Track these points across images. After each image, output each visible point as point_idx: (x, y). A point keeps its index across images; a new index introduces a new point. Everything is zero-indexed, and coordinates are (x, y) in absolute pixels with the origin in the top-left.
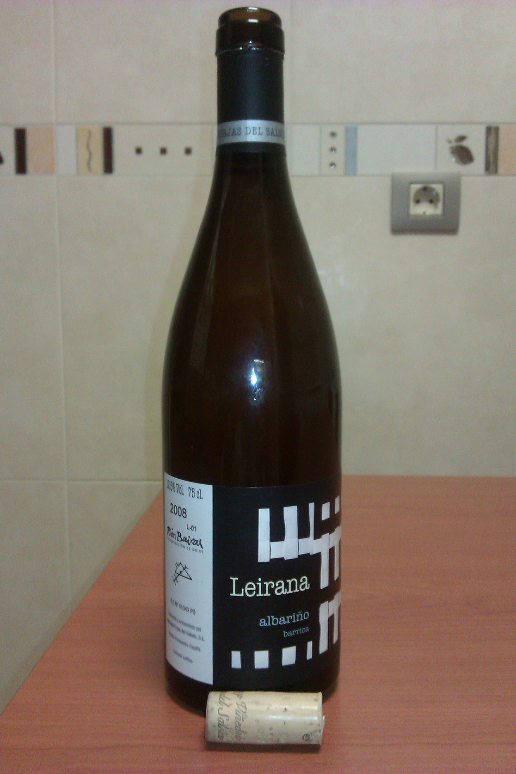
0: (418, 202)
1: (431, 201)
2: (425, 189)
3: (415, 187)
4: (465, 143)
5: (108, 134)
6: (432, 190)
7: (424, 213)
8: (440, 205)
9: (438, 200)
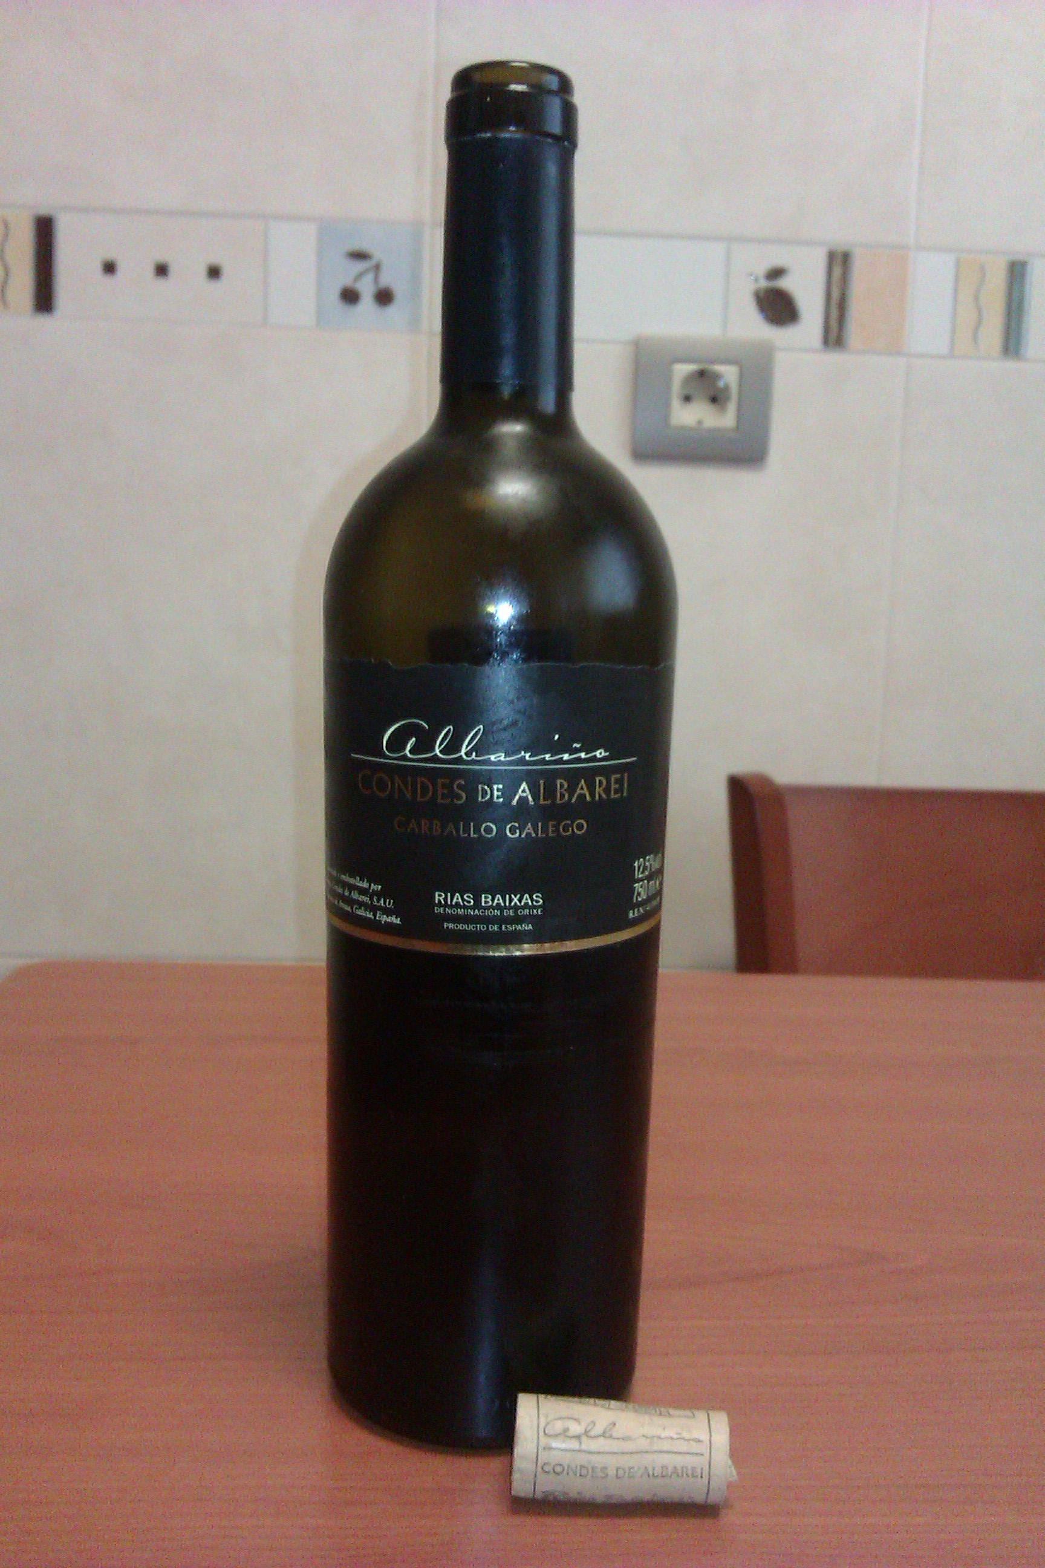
0: (687, 399)
1: (714, 400)
2: (702, 374)
3: (683, 370)
4: (784, 283)
5: (44, 229)
6: (716, 376)
7: (700, 422)
8: (732, 407)
9: (727, 399)
